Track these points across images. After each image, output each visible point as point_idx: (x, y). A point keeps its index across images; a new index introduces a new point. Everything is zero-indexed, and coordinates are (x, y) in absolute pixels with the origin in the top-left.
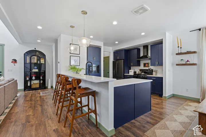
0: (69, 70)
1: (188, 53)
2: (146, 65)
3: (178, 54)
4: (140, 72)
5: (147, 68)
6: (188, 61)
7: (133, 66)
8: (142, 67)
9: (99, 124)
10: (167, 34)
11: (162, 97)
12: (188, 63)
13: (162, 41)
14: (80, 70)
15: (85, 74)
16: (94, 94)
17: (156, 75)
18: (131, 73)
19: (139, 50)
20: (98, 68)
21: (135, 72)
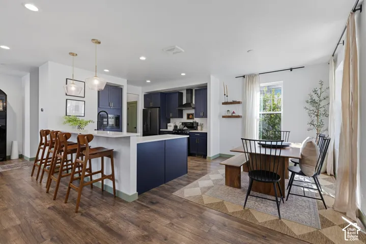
0: (65, 123)
1: (234, 103)
2: (190, 117)
3: (224, 103)
4: (182, 127)
5: (191, 121)
6: (234, 113)
7: (173, 117)
8: (185, 119)
9: (118, 191)
10: (212, 77)
11: (206, 158)
12: (234, 115)
13: (207, 86)
14: (86, 123)
15: (95, 130)
16: (111, 154)
17: (202, 130)
18: (171, 127)
19: (181, 94)
20: (118, 120)
21: (176, 127)
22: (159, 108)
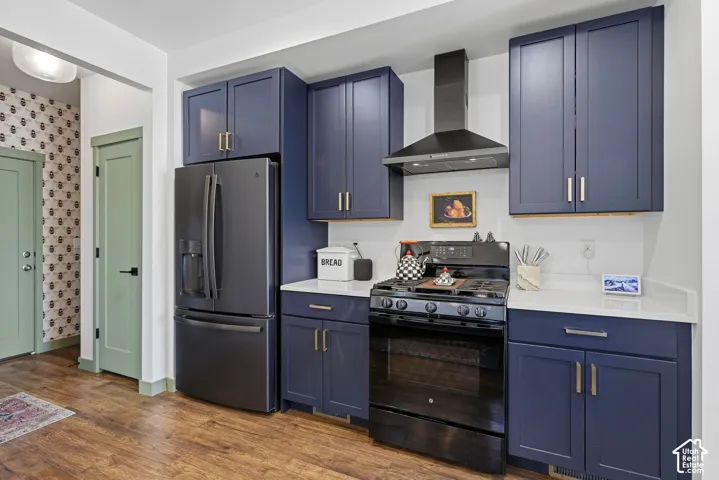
18: (335, 274)
22: (275, 157)
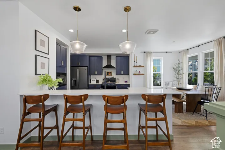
1: (140, 66)
2: (109, 74)
3: (134, 67)
5: (110, 77)
12: (140, 73)
18: (93, 82)
